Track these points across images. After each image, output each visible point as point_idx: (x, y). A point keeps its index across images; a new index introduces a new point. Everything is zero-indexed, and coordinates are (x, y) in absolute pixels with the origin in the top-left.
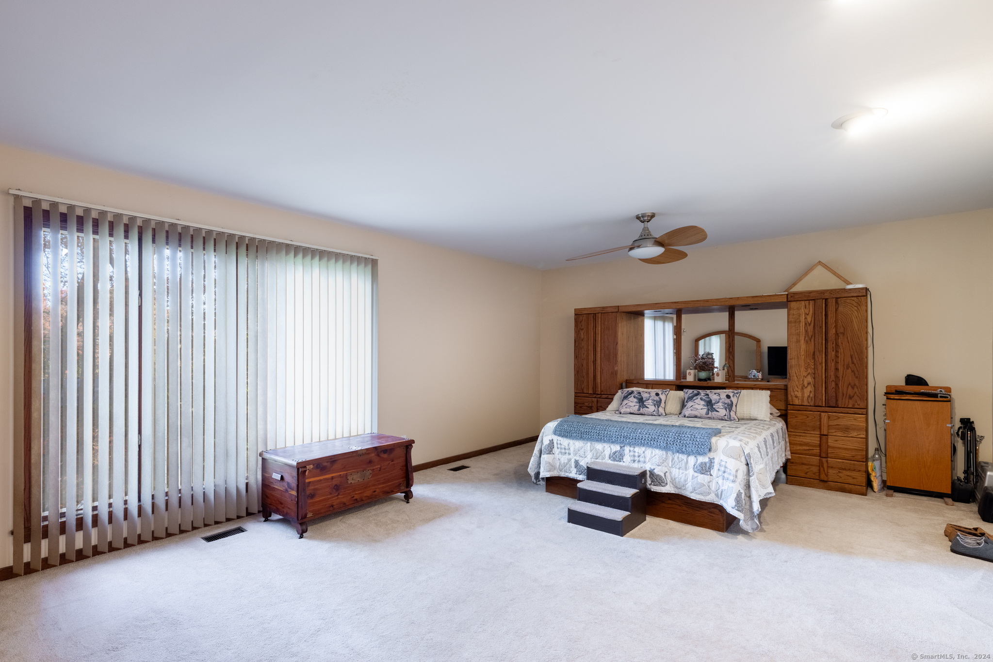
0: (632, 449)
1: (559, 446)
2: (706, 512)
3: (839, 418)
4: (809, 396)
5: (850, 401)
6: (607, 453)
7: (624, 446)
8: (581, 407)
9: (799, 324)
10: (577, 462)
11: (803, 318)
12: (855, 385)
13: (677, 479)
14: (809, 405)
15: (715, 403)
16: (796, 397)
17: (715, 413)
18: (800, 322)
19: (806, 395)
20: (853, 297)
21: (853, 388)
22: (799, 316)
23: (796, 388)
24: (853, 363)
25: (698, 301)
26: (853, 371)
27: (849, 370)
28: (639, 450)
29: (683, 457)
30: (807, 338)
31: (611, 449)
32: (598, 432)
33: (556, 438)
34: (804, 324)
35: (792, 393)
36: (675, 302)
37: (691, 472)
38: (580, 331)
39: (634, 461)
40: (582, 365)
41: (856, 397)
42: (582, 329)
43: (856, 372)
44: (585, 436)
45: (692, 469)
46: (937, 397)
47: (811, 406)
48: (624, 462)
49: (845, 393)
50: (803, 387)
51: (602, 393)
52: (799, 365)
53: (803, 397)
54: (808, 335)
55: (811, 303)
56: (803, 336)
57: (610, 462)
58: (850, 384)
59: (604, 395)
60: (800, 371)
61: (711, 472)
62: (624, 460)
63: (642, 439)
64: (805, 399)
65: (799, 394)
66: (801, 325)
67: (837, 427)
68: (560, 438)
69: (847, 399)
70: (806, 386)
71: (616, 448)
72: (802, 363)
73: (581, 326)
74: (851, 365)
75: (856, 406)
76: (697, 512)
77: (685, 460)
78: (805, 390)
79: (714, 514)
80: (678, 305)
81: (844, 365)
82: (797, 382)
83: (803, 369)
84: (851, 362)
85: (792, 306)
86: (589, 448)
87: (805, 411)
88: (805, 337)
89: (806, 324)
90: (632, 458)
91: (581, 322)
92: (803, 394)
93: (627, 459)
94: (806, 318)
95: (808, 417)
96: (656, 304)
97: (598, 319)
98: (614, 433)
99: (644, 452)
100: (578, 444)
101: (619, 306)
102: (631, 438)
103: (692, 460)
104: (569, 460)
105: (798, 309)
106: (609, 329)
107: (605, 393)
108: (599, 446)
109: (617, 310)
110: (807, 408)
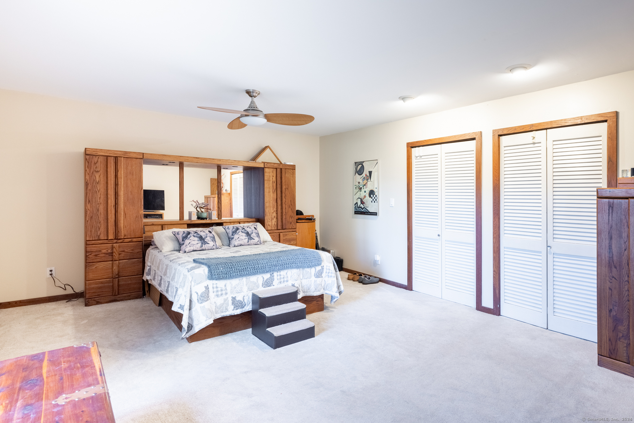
0: (279, 273)
1: (215, 290)
2: (315, 302)
3: (287, 235)
4: (274, 224)
5: (291, 225)
6: (260, 282)
7: (273, 273)
8: (96, 255)
9: (270, 182)
10: (234, 298)
11: (272, 178)
12: (292, 216)
13: (305, 286)
14: (274, 229)
15: (251, 234)
16: (269, 225)
17: (252, 240)
18: (270, 180)
19: (273, 224)
20: (291, 169)
21: (291, 218)
22: (270, 177)
23: (269, 220)
24: (291, 205)
25: (213, 159)
26: (291, 209)
27: (290, 209)
28: (283, 273)
29: (308, 270)
30: (273, 191)
31: (263, 278)
32: (253, 267)
33: (211, 283)
34: (272, 182)
35: (267, 224)
36: (196, 158)
37: (313, 278)
38: (94, 172)
39: (280, 282)
40: (98, 210)
41: (293, 223)
42: (98, 172)
43: (292, 210)
44: (243, 273)
45: (314, 276)
46: (312, 220)
47: (275, 230)
48: (273, 285)
49: (289, 221)
50: (272, 219)
51: (125, 237)
52: (270, 206)
53: (272, 225)
54: (274, 189)
55: (275, 170)
56: (272, 189)
57: (263, 289)
58: (290, 216)
59: (127, 239)
60: (271, 210)
61: (322, 275)
62: (274, 284)
63: (286, 264)
64: (273, 226)
65: (270, 223)
66: (271, 182)
67: (286, 240)
68: (215, 282)
69: (289, 224)
70: (273, 218)
71: (267, 276)
72: (271, 205)
73: (96, 168)
74: (291, 206)
75: (293, 228)
76: (311, 304)
77: (310, 272)
78: (273, 221)
79: (319, 301)
80: (199, 160)
81: (288, 206)
82: (269, 217)
83: (272, 209)
84: (290, 205)
85: (266, 171)
86: (245, 283)
87: (273, 233)
88: (272, 190)
89: (273, 182)
90: (279, 281)
91: (95, 164)
92: (272, 223)
93: (276, 282)
94: (273, 179)
95: (274, 236)
96: (180, 156)
97: (121, 163)
98: (266, 265)
99: (286, 274)
100: (235, 282)
101: (143, 153)
102: (279, 265)
103: (313, 270)
104: (226, 300)
105: (269, 173)
106: (133, 174)
107: (129, 237)
108: (253, 278)
109: (142, 157)
110: (274, 232)
